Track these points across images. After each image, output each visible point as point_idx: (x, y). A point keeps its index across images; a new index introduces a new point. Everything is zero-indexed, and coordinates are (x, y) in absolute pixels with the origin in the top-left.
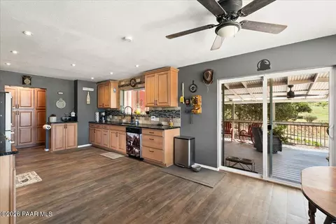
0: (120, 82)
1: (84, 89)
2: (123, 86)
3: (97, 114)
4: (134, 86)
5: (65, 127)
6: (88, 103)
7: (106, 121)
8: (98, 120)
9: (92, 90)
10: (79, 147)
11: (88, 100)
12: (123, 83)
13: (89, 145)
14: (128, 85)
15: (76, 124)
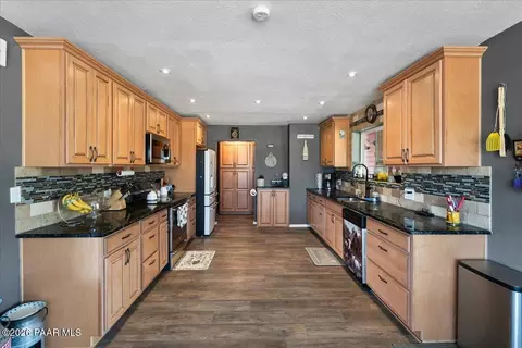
0: (353, 115)
1: (300, 137)
2: (356, 124)
3: (320, 176)
4: (372, 122)
5: (274, 195)
6: (306, 158)
7: (334, 190)
8: (320, 186)
9: (311, 137)
10: (291, 226)
11: (306, 154)
12: (356, 119)
13: (305, 226)
14: (363, 121)
15: (287, 191)
